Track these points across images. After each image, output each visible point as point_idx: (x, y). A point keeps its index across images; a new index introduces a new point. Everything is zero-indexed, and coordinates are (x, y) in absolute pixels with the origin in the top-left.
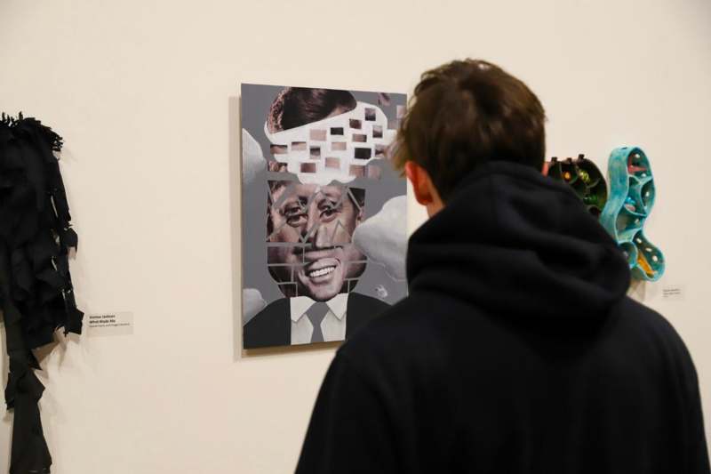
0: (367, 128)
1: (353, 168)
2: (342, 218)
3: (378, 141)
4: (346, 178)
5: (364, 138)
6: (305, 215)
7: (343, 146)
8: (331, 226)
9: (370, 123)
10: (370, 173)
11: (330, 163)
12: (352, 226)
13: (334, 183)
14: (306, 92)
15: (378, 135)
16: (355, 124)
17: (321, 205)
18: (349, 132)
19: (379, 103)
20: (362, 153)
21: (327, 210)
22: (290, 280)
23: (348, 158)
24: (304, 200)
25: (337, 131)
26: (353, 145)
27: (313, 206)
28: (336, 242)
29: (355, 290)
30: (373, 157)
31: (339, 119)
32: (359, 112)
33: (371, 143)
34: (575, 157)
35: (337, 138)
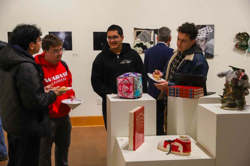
0: (208, 30)
1: (206, 35)
2: (204, 42)
3: (210, 31)
4: (205, 36)
5: (207, 31)
6: (199, 42)
7: (204, 32)
8: (202, 43)
9: (209, 29)
10: (208, 36)
11: (202, 35)
12: (205, 43)
13: (203, 37)
14: (199, 26)
15: (210, 30)
16: (206, 29)
17: (201, 40)
18: (205, 30)
19: (210, 26)
20: (207, 33)
21: (202, 41)
23: (205, 34)
24: (198, 40)
25: (203, 30)
26: (206, 32)
28: (203, 45)
29: (206, 52)
30: (209, 34)
31: (204, 29)
32: (207, 27)
33: (209, 32)
34: (244, 32)
35: (204, 31)
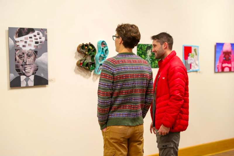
0: (38, 37)
1: (35, 46)
2: (32, 58)
3: (40, 40)
4: (33, 48)
5: (37, 39)
6: (24, 57)
7: (32, 41)
8: (30, 59)
9: (38, 36)
10: (39, 47)
11: (29, 45)
12: (35, 59)
13: (30, 50)
14: (23, 29)
15: (40, 38)
16: (35, 36)
17: (27, 55)
18: (34, 38)
19: (40, 31)
21: (29, 56)
22: (20, 72)
23: (33, 44)
24: (23, 53)
25: (31, 38)
26: (34, 41)
27: (25, 55)
28: (31, 63)
29: (36, 74)
30: (39, 43)
33: (39, 40)
35: (31, 39)
